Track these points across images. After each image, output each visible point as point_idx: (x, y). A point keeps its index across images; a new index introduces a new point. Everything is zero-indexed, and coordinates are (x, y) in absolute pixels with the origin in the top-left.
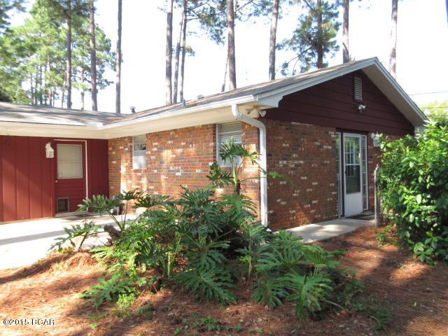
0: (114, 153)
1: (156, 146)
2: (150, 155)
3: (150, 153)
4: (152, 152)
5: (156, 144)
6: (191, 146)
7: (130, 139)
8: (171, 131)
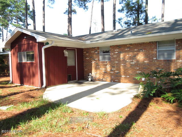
0: (87, 54)
1: (117, 51)
2: (113, 55)
3: (113, 54)
4: (114, 54)
5: (118, 50)
6: (141, 51)
7: (98, 48)
8: (128, 44)
